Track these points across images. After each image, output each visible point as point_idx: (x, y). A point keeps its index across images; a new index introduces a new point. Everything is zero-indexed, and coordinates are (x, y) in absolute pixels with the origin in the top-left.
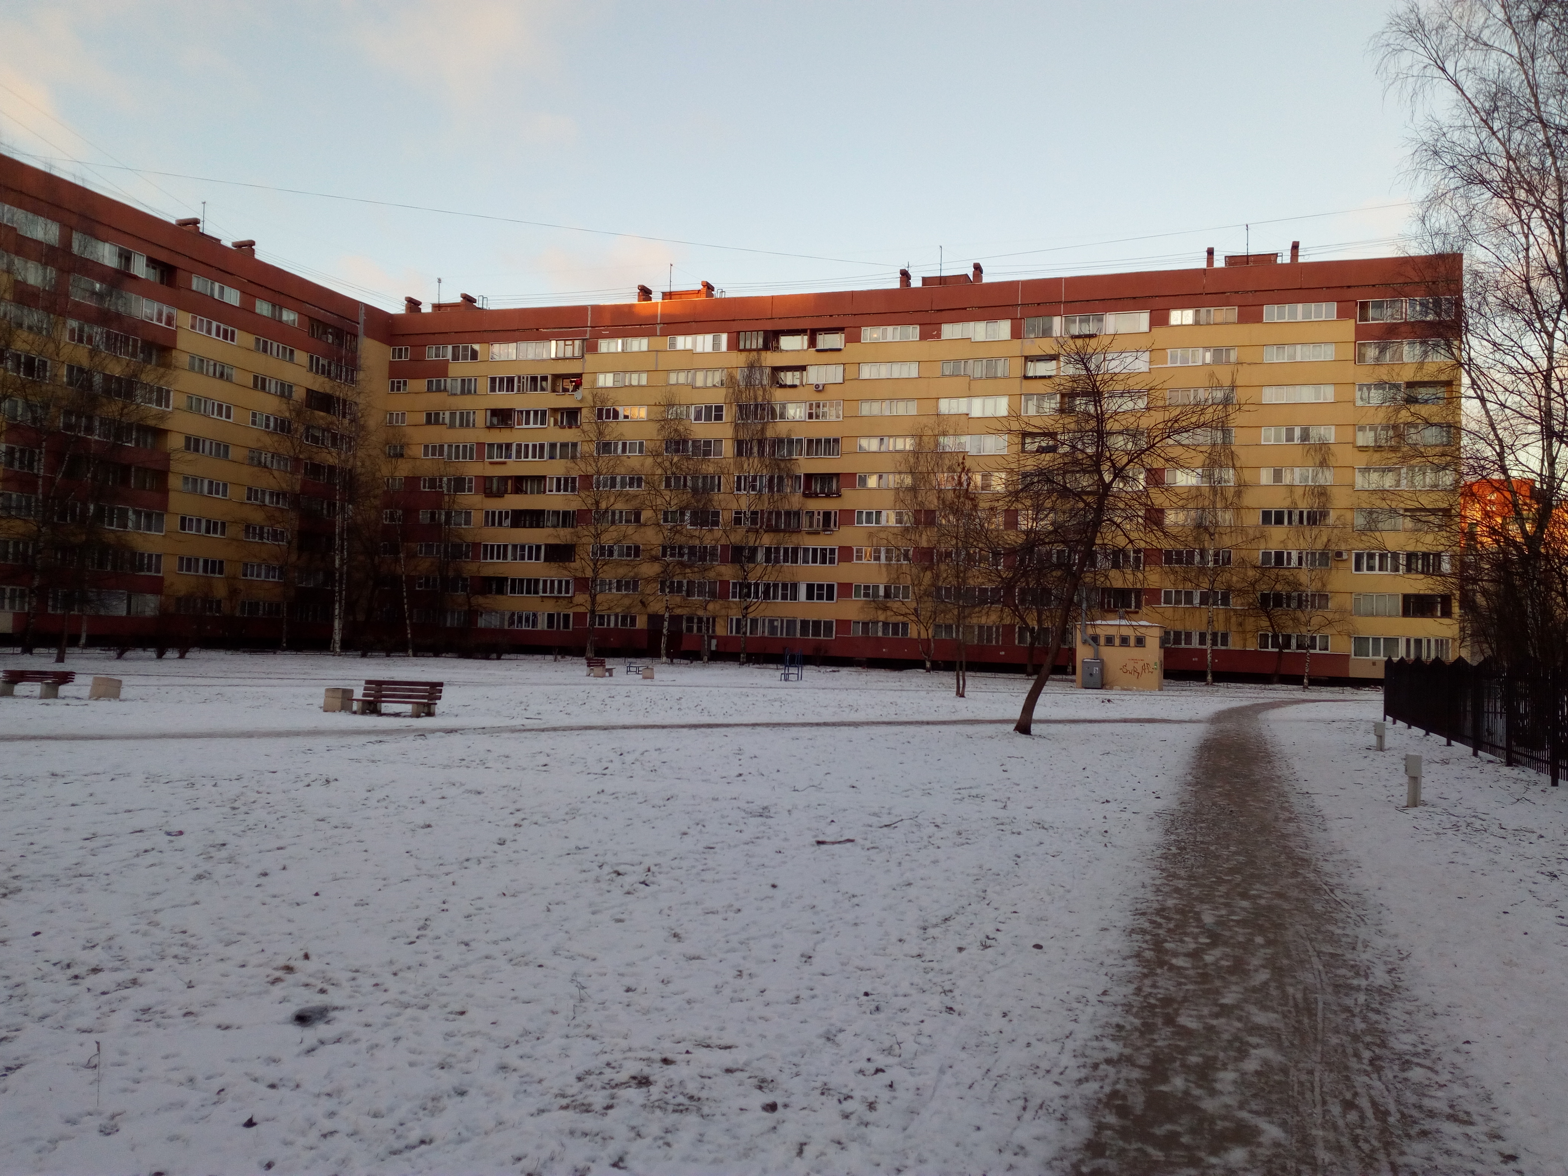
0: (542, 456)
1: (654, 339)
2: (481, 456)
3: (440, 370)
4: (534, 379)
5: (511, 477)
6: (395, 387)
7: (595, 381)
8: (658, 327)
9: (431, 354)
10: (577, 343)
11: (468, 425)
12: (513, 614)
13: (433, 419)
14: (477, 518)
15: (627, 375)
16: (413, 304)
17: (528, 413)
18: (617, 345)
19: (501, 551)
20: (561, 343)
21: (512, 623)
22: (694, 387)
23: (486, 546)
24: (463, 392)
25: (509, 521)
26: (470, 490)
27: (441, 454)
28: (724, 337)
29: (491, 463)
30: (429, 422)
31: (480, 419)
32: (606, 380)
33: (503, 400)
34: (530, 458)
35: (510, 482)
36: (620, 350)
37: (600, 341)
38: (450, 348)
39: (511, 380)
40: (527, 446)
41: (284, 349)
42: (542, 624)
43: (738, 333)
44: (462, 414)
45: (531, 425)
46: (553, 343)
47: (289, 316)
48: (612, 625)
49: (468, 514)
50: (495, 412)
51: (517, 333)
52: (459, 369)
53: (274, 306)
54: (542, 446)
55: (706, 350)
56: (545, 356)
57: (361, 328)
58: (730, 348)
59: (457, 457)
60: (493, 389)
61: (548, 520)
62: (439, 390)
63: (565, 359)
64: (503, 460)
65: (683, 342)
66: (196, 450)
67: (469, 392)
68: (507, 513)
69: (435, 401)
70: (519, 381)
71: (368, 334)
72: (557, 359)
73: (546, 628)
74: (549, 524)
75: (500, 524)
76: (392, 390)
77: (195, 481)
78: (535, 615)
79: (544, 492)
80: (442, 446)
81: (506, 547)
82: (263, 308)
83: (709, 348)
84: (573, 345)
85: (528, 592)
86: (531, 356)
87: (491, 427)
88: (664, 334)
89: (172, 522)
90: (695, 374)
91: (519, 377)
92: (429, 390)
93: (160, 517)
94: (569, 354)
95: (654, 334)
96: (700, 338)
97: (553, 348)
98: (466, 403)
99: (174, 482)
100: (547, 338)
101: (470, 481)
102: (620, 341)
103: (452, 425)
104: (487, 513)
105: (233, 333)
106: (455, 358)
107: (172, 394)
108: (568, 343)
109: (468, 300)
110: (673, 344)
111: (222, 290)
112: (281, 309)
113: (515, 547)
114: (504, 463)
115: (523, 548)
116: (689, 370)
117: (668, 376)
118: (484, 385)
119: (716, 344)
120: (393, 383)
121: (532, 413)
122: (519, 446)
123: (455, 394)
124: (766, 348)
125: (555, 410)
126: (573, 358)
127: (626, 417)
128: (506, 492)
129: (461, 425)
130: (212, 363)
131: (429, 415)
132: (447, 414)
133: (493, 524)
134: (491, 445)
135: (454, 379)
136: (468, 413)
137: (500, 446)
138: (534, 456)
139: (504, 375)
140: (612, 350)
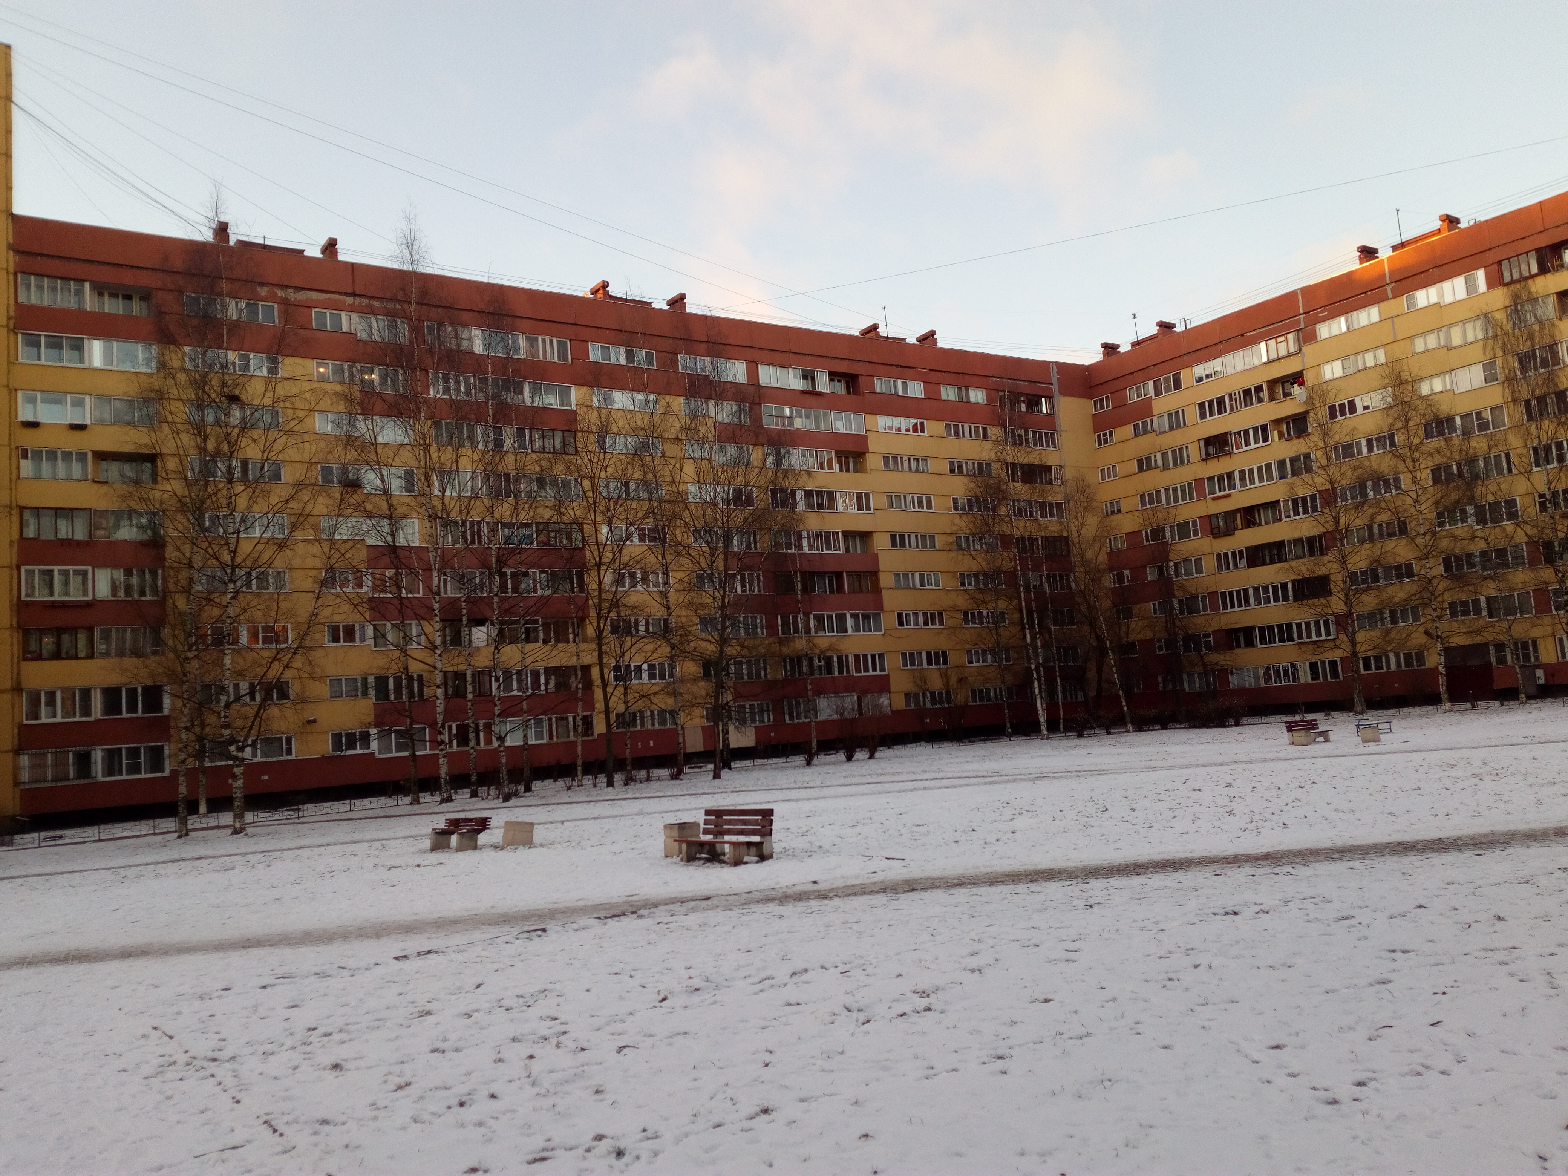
0: (1270, 478)
1: (1383, 305)
2: (1202, 495)
3: (1145, 409)
4: (1247, 392)
5: (1239, 510)
6: (1102, 441)
7: (1319, 375)
8: (1389, 289)
9: (1132, 396)
10: (1291, 337)
11: (1182, 462)
12: (1268, 668)
13: (1144, 465)
14: (1209, 564)
15: (1360, 357)
16: (1110, 349)
17: (1246, 432)
18: (1340, 325)
19: (1243, 597)
20: (1272, 343)
21: (1268, 679)
22: (1449, 348)
23: (1223, 594)
24: (1171, 428)
25: (1244, 560)
26: (1196, 534)
27: (1159, 501)
28: (1480, 275)
29: (1214, 499)
30: (1141, 469)
31: (1195, 452)
32: (1333, 370)
33: (1215, 425)
34: (1257, 484)
35: (1238, 516)
36: (1344, 329)
37: (1318, 326)
38: (1151, 383)
39: (1221, 401)
40: (1251, 471)
41: (977, 428)
42: (1305, 676)
43: (1499, 263)
44: (1174, 451)
45: (1253, 446)
46: (1263, 345)
47: (977, 396)
48: (1393, 666)
49: (1198, 561)
50: (1208, 441)
51: (1221, 346)
52: (1164, 404)
53: (959, 388)
54: (1268, 466)
55: (1458, 298)
56: (1257, 363)
57: (1055, 387)
58: (1490, 285)
59: (1176, 501)
60: (1203, 416)
61: (1290, 551)
62: (1146, 432)
63: (1279, 359)
64: (1227, 492)
65: (1424, 297)
66: (903, 545)
67: (1179, 426)
68: (1241, 552)
69: (1144, 445)
70: (1231, 400)
71: (1064, 392)
72: (1270, 362)
73: (1310, 680)
74: (1293, 556)
75: (1236, 565)
76: (1100, 444)
77: (906, 576)
78: (1293, 666)
79: (1281, 519)
80: (1158, 492)
81: (1246, 591)
82: (949, 393)
83: (1461, 294)
84: (1286, 340)
85: (1282, 640)
86: (1240, 367)
87: (1207, 458)
88: (1397, 295)
89: (888, 620)
90: (1448, 332)
91: (1230, 395)
92: (1136, 434)
93: (877, 616)
94: (1283, 352)
95: (1385, 298)
96: (1447, 285)
97: (1263, 351)
98: (1176, 438)
99: (886, 580)
100: (1255, 341)
101: (1195, 523)
102: (1343, 319)
103: (1166, 468)
104: (1219, 556)
105: (922, 424)
106: (1158, 393)
107: (871, 495)
108: (1280, 339)
109: (1166, 327)
110: (1411, 303)
111: (904, 385)
112: (967, 390)
113: (1256, 589)
114: (1229, 496)
115: (1266, 589)
116: (1439, 329)
117: (1413, 345)
118: (1192, 414)
119: (1471, 286)
120: (1099, 436)
121: (1251, 432)
122: (1242, 472)
123: (1165, 432)
124: (1543, 270)
125: (1277, 422)
126: (1289, 356)
127: (1366, 408)
128: (1236, 529)
129: (1175, 464)
130: (905, 458)
131: (1140, 462)
132: (1159, 455)
133: (1228, 567)
134: (1211, 479)
135: (1160, 416)
136: (1181, 449)
137: (1220, 478)
138: (1261, 479)
139: (1213, 396)
140: (1335, 332)
